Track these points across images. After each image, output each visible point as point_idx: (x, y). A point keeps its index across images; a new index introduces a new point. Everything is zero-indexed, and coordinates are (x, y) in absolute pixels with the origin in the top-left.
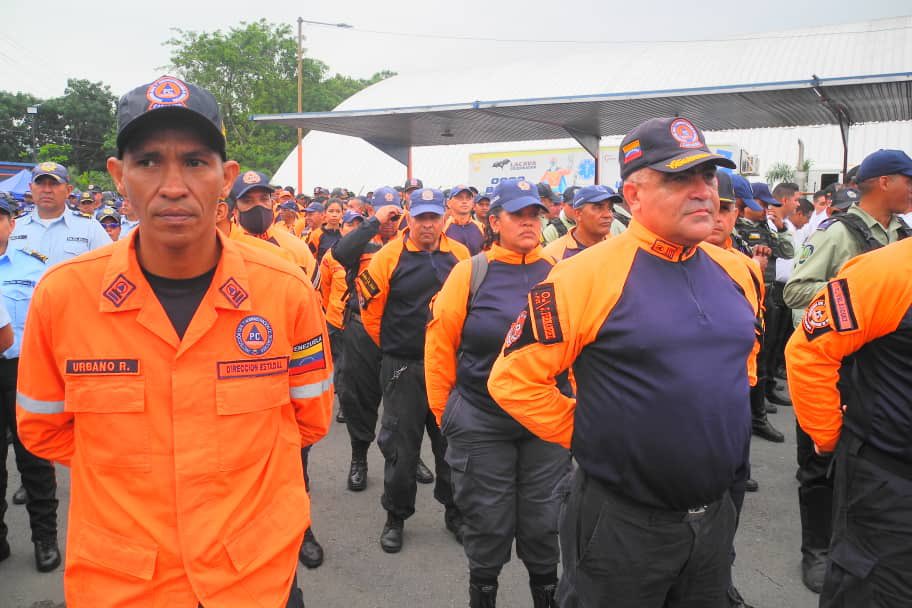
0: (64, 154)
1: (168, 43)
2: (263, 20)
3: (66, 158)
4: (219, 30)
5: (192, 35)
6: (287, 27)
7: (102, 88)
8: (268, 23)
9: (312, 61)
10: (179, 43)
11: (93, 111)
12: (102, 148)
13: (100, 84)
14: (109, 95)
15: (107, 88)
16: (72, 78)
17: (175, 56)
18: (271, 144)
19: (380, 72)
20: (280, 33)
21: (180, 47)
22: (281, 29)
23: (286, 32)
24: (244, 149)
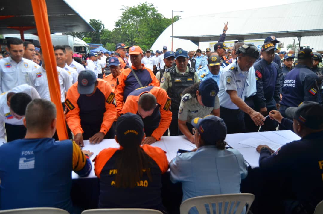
0: (89, 40)
1: (121, 9)
2: (146, 2)
3: (90, 42)
4: (135, 6)
5: (127, 7)
6: (153, 4)
7: (99, 22)
8: (147, 3)
9: (160, 14)
10: (124, 9)
11: (97, 28)
12: (100, 39)
13: (98, 20)
14: (101, 24)
15: (101, 21)
16: (91, 19)
17: (123, 13)
18: (149, 38)
19: (176, 16)
20: (150, 6)
21: (124, 11)
22: (151, 5)
23: (152, 6)
24: (141, 40)
